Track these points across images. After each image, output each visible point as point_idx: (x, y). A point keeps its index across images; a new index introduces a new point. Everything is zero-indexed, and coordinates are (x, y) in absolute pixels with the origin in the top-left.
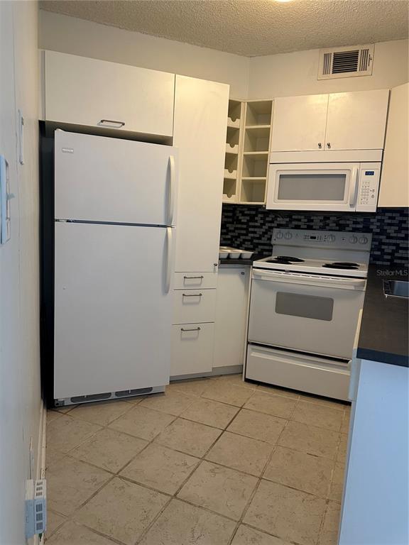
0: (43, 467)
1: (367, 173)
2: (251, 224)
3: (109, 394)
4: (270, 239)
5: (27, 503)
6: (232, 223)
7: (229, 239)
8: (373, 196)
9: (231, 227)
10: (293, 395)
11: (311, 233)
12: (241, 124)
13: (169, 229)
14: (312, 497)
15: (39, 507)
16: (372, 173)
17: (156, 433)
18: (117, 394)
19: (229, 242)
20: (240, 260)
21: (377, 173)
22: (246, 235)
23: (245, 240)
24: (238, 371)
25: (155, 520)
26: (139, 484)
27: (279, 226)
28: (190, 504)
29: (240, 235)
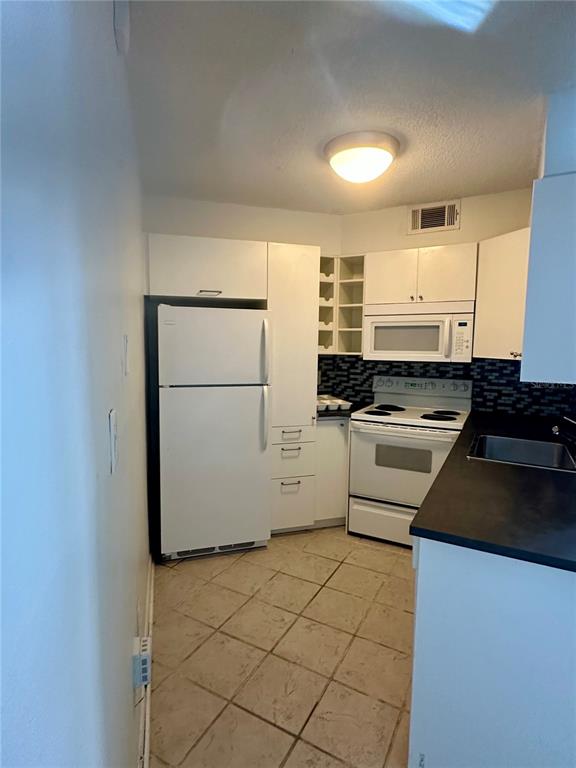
0: (151, 621)
1: (460, 324)
2: (352, 371)
3: (214, 548)
4: (371, 386)
5: (134, 659)
6: (332, 370)
7: (328, 387)
8: (467, 347)
9: (331, 374)
10: (395, 548)
11: (410, 380)
12: (335, 278)
13: (265, 387)
14: (404, 656)
15: (144, 662)
16: (465, 324)
17: (256, 588)
18: (220, 548)
19: (330, 390)
20: (339, 413)
21: (470, 324)
22: (348, 382)
23: (347, 387)
24: (341, 524)
25: (251, 675)
26: (238, 639)
27: (380, 373)
28: (285, 659)
29: (341, 382)
